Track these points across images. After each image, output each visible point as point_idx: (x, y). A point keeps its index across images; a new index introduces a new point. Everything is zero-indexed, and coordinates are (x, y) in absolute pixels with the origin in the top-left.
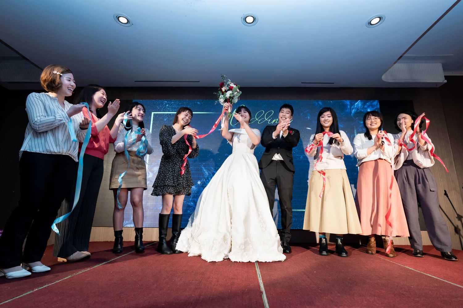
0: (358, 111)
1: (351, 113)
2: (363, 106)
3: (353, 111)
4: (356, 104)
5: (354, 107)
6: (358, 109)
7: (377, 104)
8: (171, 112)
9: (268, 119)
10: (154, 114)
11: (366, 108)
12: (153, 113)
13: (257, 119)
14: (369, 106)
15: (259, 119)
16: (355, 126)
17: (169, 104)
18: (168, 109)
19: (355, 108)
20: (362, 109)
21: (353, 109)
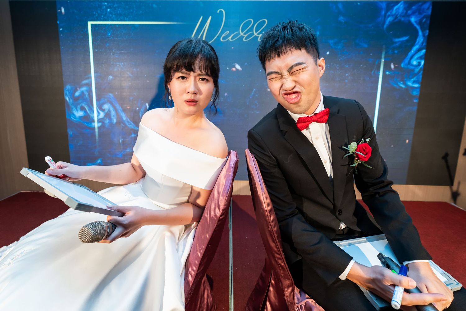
0: (396, 20)
1: (384, 23)
2: (405, 11)
3: (389, 19)
4: (395, 8)
5: (391, 12)
6: (396, 17)
7: (428, 9)
8: (116, 21)
9: (259, 34)
10: (92, 25)
11: (409, 16)
12: (90, 23)
13: (242, 34)
14: (413, 13)
15: (245, 34)
16: (384, 46)
17: (110, 7)
18: (111, 17)
19: (393, 15)
20: (403, 16)
21: (389, 16)
